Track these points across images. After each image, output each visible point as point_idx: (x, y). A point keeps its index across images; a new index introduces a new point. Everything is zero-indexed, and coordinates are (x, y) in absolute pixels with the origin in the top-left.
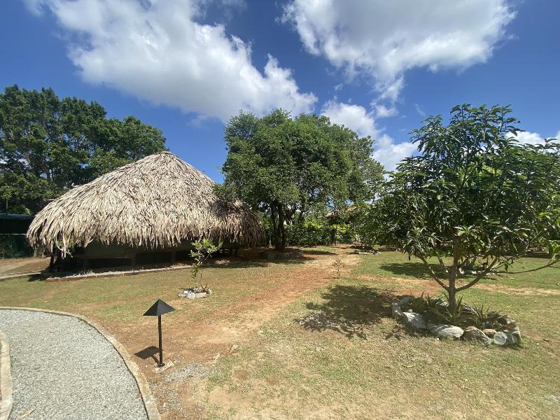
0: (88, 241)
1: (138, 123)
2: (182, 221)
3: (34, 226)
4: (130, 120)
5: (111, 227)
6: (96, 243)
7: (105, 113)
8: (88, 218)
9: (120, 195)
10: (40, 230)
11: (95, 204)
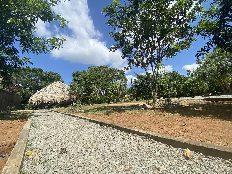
0: (40, 102)
1: (52, 73)
2: (60, 97)
3: (30, 100)
4: (50, 72)
5: (45, 99)
6: (42, 103)
7: (43, 70)
8: (40, 98)
9: (47, 92)
10: (31, 100)
11: (42, 95)
